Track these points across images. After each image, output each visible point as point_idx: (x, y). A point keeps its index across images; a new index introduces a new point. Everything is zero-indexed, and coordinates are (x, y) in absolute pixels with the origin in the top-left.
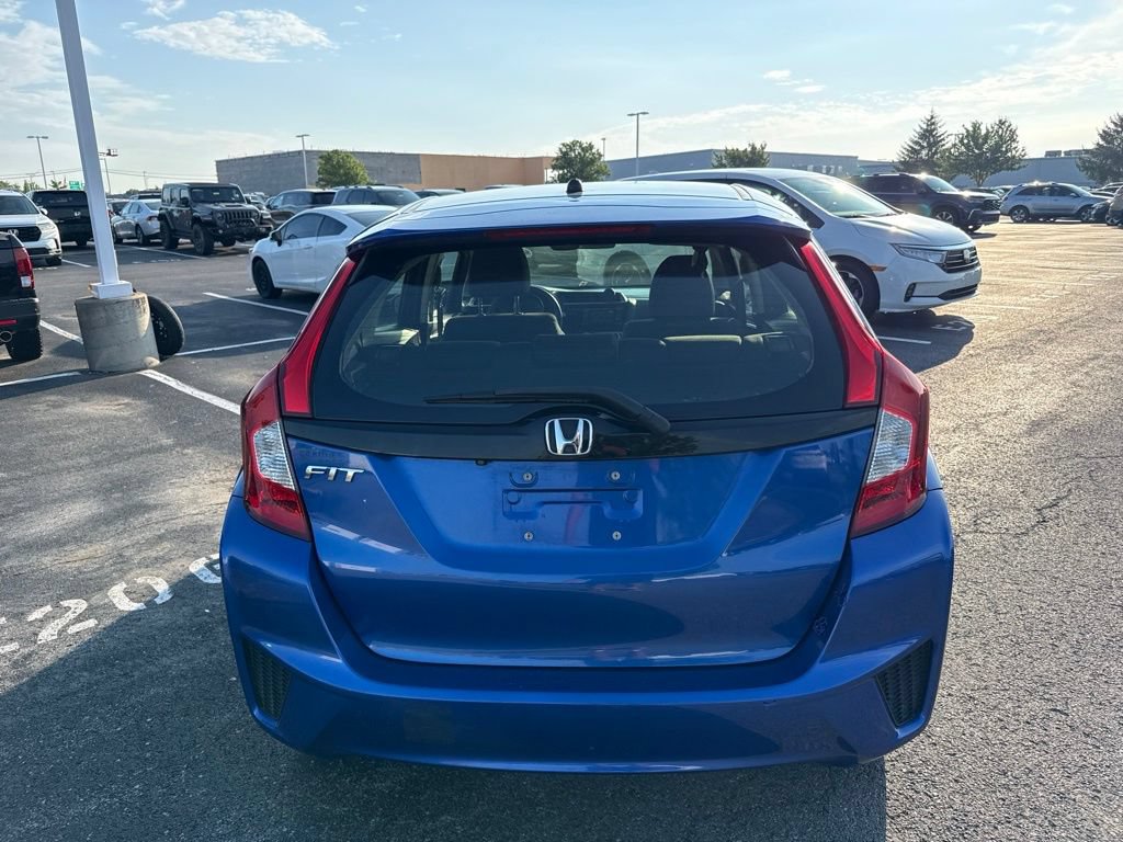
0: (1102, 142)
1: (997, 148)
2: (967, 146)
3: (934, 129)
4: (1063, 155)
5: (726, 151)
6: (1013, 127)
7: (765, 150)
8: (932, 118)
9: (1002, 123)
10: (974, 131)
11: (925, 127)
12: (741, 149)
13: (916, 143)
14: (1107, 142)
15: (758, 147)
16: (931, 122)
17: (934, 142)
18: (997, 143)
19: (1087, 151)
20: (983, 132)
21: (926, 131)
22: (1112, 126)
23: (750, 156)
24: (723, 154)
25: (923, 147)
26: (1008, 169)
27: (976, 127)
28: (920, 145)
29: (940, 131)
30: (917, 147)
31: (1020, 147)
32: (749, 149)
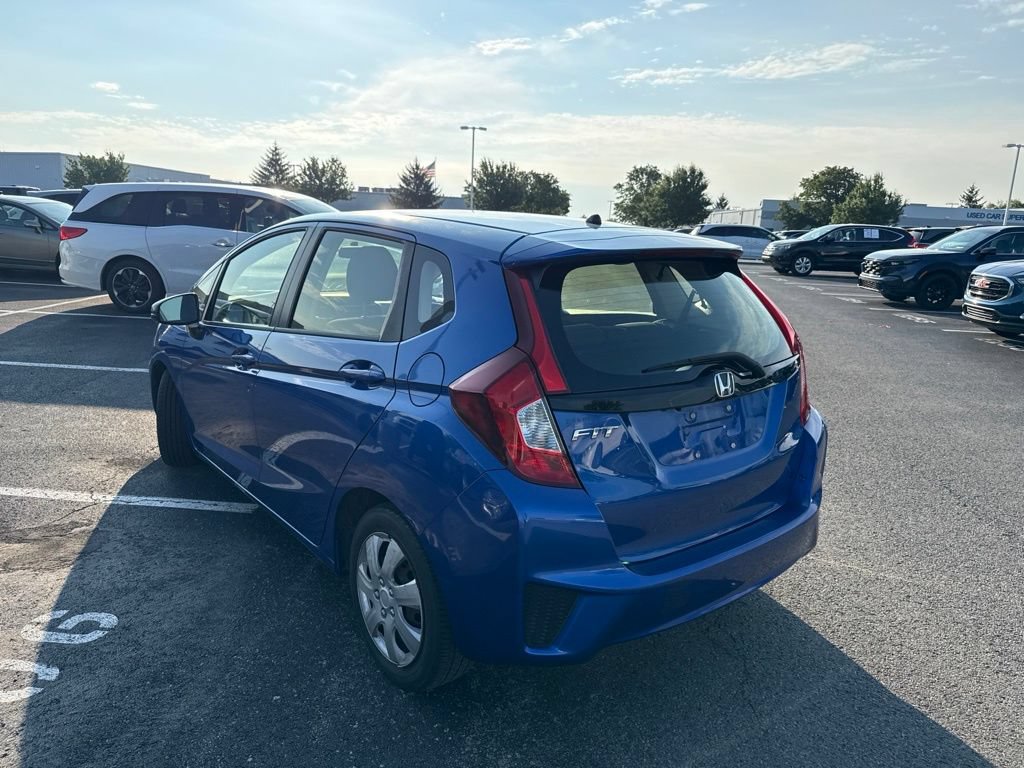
0: (403, 185)
1: (332, 182)
2: (310, 177)
3: (279, 159)
4: (371, 191)
5: (81, 157)
6: (343, 165)
7: (124, 161)
8: (276, 149)
9: (334, 161)
10: (313, 164)
11: (271, 156)
12: (98, 157)
13: (265, 169)
14: (407, 185)
15: (116, 155)
16: (276, 153)
17: (280, 169)
18: (332, 177)
19: (394, 190)
20: (321, 167)
21: (272, 159)
22: (408, 173)
23: (109, 164)
24: (78, 160)
25: (272, 174)
26: (343, 199)
27: (314, 162)
28: (269, 172)
29: (284, 162)
30: (266, 173)
31: (349, 182)
32: (107, 158)
